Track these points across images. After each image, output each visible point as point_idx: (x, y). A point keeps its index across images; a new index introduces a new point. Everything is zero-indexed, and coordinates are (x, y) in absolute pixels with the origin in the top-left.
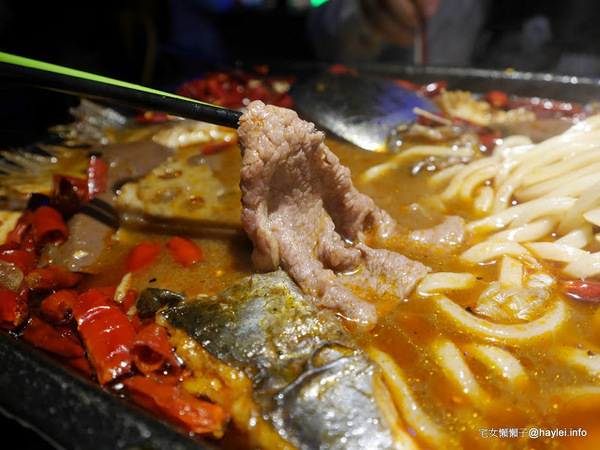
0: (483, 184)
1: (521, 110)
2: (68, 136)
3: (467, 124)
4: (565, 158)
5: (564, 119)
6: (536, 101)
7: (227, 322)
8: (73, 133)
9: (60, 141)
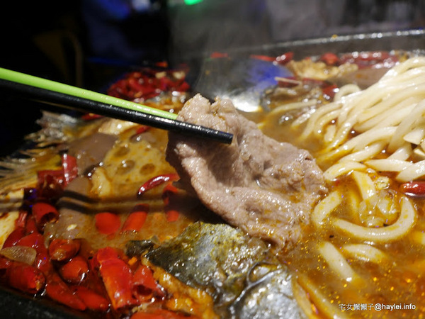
0: (330, 123)
1: (348, 64)
2: (39, 140)
3: (313, 82)
4: (384, 99)
5: (378, 66)
6: (355, 54)
7: (188, 256)
8: (42, 137)
9: (34, 145)
